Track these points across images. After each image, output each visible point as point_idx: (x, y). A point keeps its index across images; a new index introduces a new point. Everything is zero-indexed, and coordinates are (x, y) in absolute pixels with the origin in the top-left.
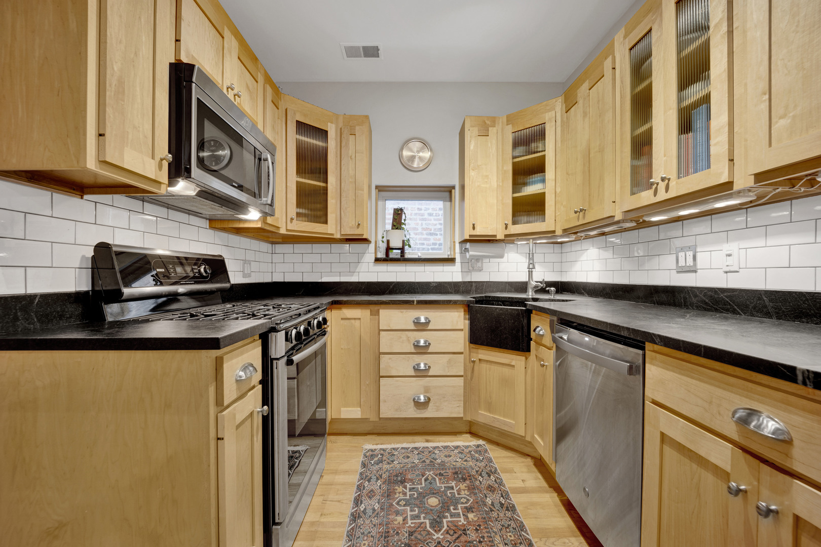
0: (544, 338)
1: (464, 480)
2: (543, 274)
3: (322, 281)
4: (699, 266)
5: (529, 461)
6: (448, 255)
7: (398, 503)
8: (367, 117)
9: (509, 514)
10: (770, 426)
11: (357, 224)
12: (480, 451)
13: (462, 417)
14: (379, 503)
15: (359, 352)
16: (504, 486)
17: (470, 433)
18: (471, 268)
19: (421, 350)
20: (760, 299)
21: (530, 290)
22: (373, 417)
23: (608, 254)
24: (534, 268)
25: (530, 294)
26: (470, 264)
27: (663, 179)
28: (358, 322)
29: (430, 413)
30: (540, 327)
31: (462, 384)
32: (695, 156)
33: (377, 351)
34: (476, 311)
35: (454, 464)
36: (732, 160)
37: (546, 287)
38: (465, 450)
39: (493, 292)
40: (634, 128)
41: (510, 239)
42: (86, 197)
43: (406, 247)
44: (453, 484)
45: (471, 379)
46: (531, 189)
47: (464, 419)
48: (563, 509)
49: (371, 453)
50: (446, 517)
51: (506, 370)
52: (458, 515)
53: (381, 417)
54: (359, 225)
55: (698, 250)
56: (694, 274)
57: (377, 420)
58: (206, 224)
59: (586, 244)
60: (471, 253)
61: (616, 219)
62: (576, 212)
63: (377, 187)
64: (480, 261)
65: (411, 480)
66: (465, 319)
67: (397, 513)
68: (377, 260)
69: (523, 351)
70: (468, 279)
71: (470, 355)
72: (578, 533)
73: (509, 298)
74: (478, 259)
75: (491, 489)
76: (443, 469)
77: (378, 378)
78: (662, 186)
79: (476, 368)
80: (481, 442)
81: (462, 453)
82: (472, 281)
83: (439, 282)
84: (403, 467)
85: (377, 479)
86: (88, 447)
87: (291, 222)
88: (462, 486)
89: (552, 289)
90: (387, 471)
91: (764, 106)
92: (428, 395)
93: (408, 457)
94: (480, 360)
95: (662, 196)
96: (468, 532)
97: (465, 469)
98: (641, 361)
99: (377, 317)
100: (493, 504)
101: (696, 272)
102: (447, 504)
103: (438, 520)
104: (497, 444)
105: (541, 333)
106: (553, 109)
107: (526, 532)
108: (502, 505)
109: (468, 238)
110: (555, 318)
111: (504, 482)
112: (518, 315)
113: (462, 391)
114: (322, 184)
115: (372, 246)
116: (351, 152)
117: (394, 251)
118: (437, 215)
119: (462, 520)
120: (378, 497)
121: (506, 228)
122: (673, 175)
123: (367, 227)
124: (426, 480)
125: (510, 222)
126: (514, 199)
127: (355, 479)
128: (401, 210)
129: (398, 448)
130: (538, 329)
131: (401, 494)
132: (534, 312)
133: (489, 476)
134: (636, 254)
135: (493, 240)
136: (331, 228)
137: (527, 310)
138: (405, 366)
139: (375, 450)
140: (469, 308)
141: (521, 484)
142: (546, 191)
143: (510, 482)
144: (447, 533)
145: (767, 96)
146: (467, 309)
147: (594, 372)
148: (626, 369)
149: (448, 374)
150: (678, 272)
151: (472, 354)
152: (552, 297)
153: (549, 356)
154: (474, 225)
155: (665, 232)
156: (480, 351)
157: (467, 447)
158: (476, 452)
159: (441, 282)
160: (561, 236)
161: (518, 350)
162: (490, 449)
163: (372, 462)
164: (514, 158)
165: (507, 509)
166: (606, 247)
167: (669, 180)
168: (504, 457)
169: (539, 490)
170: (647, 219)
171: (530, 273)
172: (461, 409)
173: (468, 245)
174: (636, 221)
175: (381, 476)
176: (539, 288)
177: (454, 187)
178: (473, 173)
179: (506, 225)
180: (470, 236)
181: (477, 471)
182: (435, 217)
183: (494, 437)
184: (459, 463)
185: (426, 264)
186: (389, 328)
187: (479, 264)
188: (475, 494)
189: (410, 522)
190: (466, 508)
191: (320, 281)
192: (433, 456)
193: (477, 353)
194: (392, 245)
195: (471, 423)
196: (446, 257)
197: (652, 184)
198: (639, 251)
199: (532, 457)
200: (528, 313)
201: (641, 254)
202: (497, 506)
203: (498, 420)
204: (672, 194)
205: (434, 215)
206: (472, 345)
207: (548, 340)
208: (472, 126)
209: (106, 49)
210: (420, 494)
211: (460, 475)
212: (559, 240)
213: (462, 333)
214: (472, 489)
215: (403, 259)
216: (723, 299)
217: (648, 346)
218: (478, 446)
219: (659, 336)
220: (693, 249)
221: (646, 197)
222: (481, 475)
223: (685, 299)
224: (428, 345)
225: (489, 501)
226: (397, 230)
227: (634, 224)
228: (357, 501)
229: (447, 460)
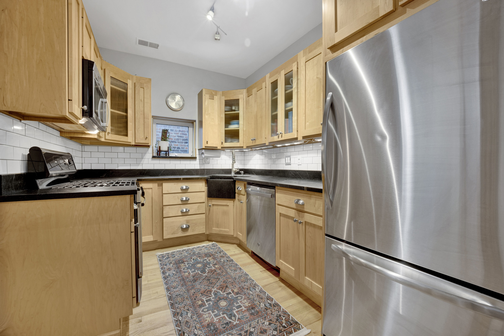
0: (241, 191)
1: (210, 256)
2: (238, 166)
3: (119, 169)
4: (291, 163)
5: (235, 246)
6: (191, 156)
7: (184, 269)
8: (150, 79)
9: (231, 262)
10: (301, 202)
11: (145, 137)
12: (214, 246)
13: (204, 233)
14: (175, 271)
15: (151, 206)
16: (227, 255)
17: (208, 240)
18: (204, 162)
19: (185, 202)
20: (306, 173)
21: (233, 173)
22: (160, 239)
23: (262, 157)
24: (235, 163)
25: (233, 174)
26: (204, 160)
27: (281, 133)
28: (151, 190)
29: (189, 233)
30: (240, 187)
31: (205, 217)
32: (289, 127)
33: (161, 205)
34: (211, 182)
35: (204, 252)
36: (298, 131)
37: (240, 171)
38: (208, 247)
39: (215, 174)
40: (272, 112)
41: (223, 148)
42: (23, 121)
43: (170, 150)
44: (206, 258)
45: (209, 214)
46: (233, 127)
47: (205, 234)
48: (250, 257)
49: (162, 256)
50: (207, 269)
51: (225, 208)
52: (211, 267)
53: (164, 238)
54: (147, 138)
55: (291, 157)
56: (290, 166)
57: (162, 240)
58: (58, 133)
59: (255, 153)
60: (205, 155)
61: (266, 145)
62: (252, 140)
63: (153, 117)
64: (209, 159)
65: (187, 261)
66: (205, 186)
67: (185, 272)
68: (153, 157)
69: (232, 198)
70: (203, 168)
71: (208, 203)
72: (256, 262)
73: (224, 176)
74: (207, 158)
75: (222, 257)
76: (200, 255)
77: (162, 219)
78: (280, 135)
79: (211, 209)
80: (214, 243)
81: (206, 248)
82: (205, 168)
83: (188, 169)
84: (181, 257)
85: (170, 264)
86: (68, 243)
87: (108, 135)
88: (210, 258)
89: (242, 172)
90: (173, 260)
91: (304, 117)
92: (188, 224)
93: (182, 254)
94: (213, 205)
95: (280, 139)
96: (217, 271)
97: (209, 253)
98: (274, 193)
99: (161, 187)
100: (224, 261)
101: (290, 165)
102: (205, 265)
103: (203, 270)
104: (221, 242)
105: (240, 189)
106: (242, 94)
107: (238, 266)
108: (228, 261)
109: (204, 148)
110: (246, 183)
111: (227, 253)
112: (230, 183)
113: (205, 220)
114: (124, 114)
115: (150, 149)
116: (141, 97)
117: (163, 152)
118: (176, 131)
119: (213, 268)
120: (173, 270)
121: (222, 144)
122: (283, 132)
123: (151, 139)
124: (193, 260)
125: (224, 141)
126: (225, 131)
127: (158, 266)
128: (167, 130)
129: (175, 252)
130: (239, 188)
131: (184, 266)
132: (237, 181)
133: (220, 253)
134: (273, 158)
135: (215, 149)
136: (130, 139)
137: (234, 180)
138: (176, 211)
139: (163, 254)
140: (207, 181)
141: (234, 253)
142: (239, 128)
143: (229, 254)
144: (209, 273)
145: (305, 115)
146: (206, 181)
147: (261, 200)
148: (270, 196)
149: (198, 213)
150: (286, 165)
151: (209, 202)
152: (242, 175)
153: (244, 199)
154: (207, 142)
155: (282, 150)
156: (213, 201)
157: (208, 245)
158: (213, 246)
159: (189, 169)
160: (245, 149)
161: (230, 198)
162: (219, 245)
163: (164, 259)
164: (225, 111)
165: (230, 261)
166: (262, 154)
167: (282, 134)
168: (225, 246)
169: (241, 253)
170: (276, 146)
171: (233, 165)
172: (204, 229)
173: (203, 151)
174: (273, 146)
175: (171, 263)
176: (237, 172)
177: (195, 121)
178: (206, 117)
179: (222, 142)
180: (205, 147)
181: (215, 253)
182: (175, 132)
183: (219, 239)
184: (206, 251)
185: (181, 160)
186: (168, 193)
187: (208, 160)
188: (216, 259)
189: (192, 274)
190: (214, 264)
191: (117, 169)
192: (193, 251)
193: (212, 202)
194: (162, 149)
195: (208, 236)
196: (190, 156)
197: (277, 134)
198: (274, 156)
199: (236, 244)
200: (234, 182)
201: (275, 158)
202: (226, 261)
203: (222, 231)
204: (283, 139)
205: (174, 130)
206: (209, 198)
207: (243, 192)
208: (206, 94)
209: (72, 60)
210: (192, 265)
211: (208, 255)
212: (244, 151)
213: (204, 193)
214: (214, 258)
215: (167, 157)
216: (298, 174)
217: (276, 187)
218: (213, 244)
219: (279, 184)
220: (290, 156)
221: (276, 138)
222: (217, 253)
223: (288, 174)
224: (187, 200)
225: (222, 260)
226: (164, 141)
227: (272, 147)
228: (164, 273)
229: (200, 251)
